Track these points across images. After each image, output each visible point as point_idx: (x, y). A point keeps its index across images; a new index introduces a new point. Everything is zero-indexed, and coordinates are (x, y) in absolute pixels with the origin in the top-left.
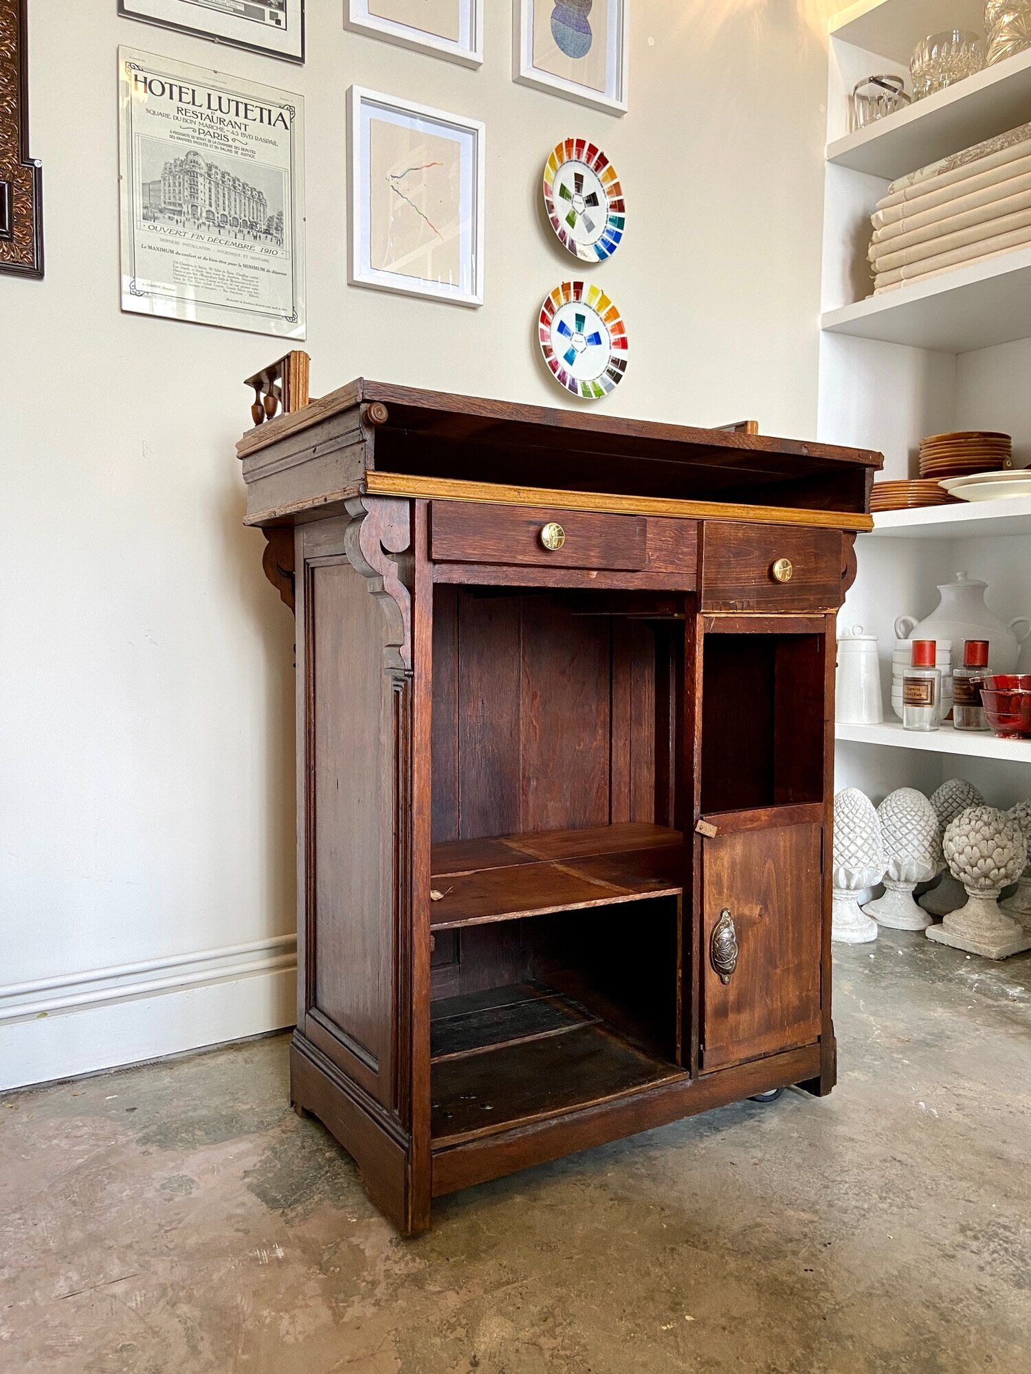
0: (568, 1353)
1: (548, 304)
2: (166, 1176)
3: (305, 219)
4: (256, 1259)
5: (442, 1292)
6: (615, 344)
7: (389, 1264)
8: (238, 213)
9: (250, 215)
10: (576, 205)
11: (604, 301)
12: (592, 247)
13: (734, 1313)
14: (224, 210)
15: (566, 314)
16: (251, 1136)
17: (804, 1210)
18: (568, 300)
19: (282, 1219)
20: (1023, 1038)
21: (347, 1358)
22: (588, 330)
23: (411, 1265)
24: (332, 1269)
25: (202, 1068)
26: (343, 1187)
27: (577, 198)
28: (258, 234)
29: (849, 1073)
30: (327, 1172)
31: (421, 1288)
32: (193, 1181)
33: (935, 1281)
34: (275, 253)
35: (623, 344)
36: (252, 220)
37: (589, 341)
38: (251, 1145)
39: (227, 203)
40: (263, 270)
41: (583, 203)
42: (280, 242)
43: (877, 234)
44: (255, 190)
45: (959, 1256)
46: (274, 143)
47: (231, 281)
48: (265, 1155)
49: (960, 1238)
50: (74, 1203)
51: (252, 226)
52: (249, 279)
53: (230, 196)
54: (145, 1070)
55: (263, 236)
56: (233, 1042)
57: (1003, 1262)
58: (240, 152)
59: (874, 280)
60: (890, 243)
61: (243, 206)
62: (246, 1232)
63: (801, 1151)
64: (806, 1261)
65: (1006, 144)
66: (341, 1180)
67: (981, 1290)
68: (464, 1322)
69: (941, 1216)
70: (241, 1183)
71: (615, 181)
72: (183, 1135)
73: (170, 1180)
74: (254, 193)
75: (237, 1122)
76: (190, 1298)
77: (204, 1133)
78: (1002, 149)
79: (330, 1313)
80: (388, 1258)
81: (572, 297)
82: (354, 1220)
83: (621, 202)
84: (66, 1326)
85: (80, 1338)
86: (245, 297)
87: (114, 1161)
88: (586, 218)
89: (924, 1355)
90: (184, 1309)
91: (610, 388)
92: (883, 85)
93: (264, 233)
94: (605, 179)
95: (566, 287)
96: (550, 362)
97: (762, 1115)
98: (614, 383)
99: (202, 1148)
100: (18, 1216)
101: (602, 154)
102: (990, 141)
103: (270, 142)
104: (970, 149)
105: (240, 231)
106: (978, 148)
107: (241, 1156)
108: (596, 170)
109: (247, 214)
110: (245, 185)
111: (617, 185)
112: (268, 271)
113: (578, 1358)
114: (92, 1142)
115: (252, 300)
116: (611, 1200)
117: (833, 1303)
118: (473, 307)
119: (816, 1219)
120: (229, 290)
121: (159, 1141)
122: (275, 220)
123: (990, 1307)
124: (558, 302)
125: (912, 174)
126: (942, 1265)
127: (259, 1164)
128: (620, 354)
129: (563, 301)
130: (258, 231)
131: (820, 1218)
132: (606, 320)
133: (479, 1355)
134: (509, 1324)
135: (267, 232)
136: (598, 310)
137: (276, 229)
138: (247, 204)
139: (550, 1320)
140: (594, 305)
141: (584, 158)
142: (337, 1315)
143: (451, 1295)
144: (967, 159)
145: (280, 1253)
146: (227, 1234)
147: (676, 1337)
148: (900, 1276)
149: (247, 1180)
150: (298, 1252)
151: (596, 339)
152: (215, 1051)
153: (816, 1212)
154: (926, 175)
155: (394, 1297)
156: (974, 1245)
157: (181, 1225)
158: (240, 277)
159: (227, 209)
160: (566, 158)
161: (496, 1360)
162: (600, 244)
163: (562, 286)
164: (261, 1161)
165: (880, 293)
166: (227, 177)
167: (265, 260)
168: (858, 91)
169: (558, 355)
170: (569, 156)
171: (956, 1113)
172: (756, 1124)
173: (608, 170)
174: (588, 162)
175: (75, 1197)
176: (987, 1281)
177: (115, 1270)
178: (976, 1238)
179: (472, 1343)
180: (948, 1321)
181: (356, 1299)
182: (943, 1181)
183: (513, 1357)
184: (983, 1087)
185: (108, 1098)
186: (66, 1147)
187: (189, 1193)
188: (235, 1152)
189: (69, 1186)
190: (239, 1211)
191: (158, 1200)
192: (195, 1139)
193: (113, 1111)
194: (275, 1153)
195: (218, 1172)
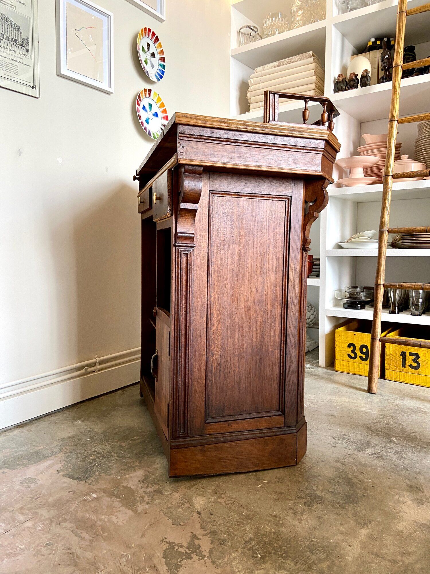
0: (231, 502)
1: (139, 97)
3: (38, 42)
4: (85, 500)
5: (171, 494)
6: (163, 118)
7: (144, 489)
8: (9, 34)
9: (14, 36)
10: (148, 56)
11: (159, 99)
12: (154, 75)
13: (279, 477)
14: (2, 32)
15: (145, 102)
16: (52, 458)
18: (146, 96)
19: (87, 484)
20: (318, 380)
21: (149, 524)
22: (153, 110)
23: (153, 487)
24: (121, 496)
26: (106, 468)
27: (148, 53)
28: (18, 46)
30: (95, 464)
31: (162, 494)
32: (35, 479)
33: (334, 455)
34: (25, 55)
35: (167, 118)
36: (15, 38)
37: (154, 115)
38: (52, 461)
39: (3, 28)
40: (20, 62)
41: (150, 56)
42: (27, 51)
43: (251, 88)
44: (16, 24)
45: (337, 446)
46: (24, 5)
47: (6, 66)
48: (63, 463)
49: (334, 441)
51: (15, 41)
52: (13, 66)
53: (5, 25)
55: (20, 47)
56: (17, 425)
57: (351, 445)
58: (9, 5)
59: (250, 106)
60: (256, 92)
61: (11, 31)
62: (73, 491)
65: (299, 59)
66: (103, 466)
67: (349, 454)
68: (186, 501)
69: (325, 435)
70: (58, 475)
71: (161, 49)
74: (16, 26)
75: (41, 454)
76: (65, 520)
77: (27, 460)
78: (298, 61)
79: (130, 511)
80: (142, 488)
81: (148, 96)
82: (119, 478)
83: (164, 58)
84: (12, 543)
85: (23, 546)
86: (12, 74)
88: (151, 62)
89: (344, 476)
90: (65, 525)
92: (251, 29)
93: (21, 45)
94: (158, 47)
95: (145, 90)
96: (141, 122)
99: (31, 466)
101: (157, 37)
102: (293, 57)
103: (23, 3)
104: (286, 59)
105: (10, 43)
106: (289, 59)
108: (155, 43)
109: (13, 36)
110: (11, 21)
111: (162, 50)
112: (22, 63)
113: (235, 503)
115: (15, 76)
117: (308, 467)
118: (108, 93)
120: (5, 70)
121: (7, 467)
122: (25, 40)
123: (354, 458)
124: (143, 97)
125: (264, 66)
126: (333, 449)
129: (144, 96)
130: (18, 44)
132: (160, 107)
133: (199, 510)
134: (204, 498)
135: (22, 45)
136: (157, 103)
137: (26, 44)
138: (13, 30)
139: (218, 493)
140: (155, 100)
141: (150, 37)
142: (135, 511)
143: (175, 494)
144: (285, 63)
145: (94, 496)
146: (66, 494)
147: (264, 488)
150: (102, 494)
151: (156, 115)
152: (9, 430)
154: (269, 67)
155: (153, 500)
156: (340, 442)
157: (41, 496)
158: (10, 65)
159: (3, 31)
160: (144, 36)
161: (206, 510)
162: (157, 74)
163: (144, 90)
165: (253, 111)
166: (3, 16)
167: (21, 58)
168: (242, 30)
169: (143, 119)
170: (145, 35)
171: (311, 405)
173: (159, 44)
174: (152, 39)
176: (349, 451)
177: (22, 518)
179: (194, 507)
180: (345, 465)
181: (138, 504)
183: (212, 508)
184: (315, 396)
187: (36, 483)
188: (47, 465)
190: (65, 485)
191: (23, 488)
192: (24, 463)
194: (66, 462)
195: (45, 473)
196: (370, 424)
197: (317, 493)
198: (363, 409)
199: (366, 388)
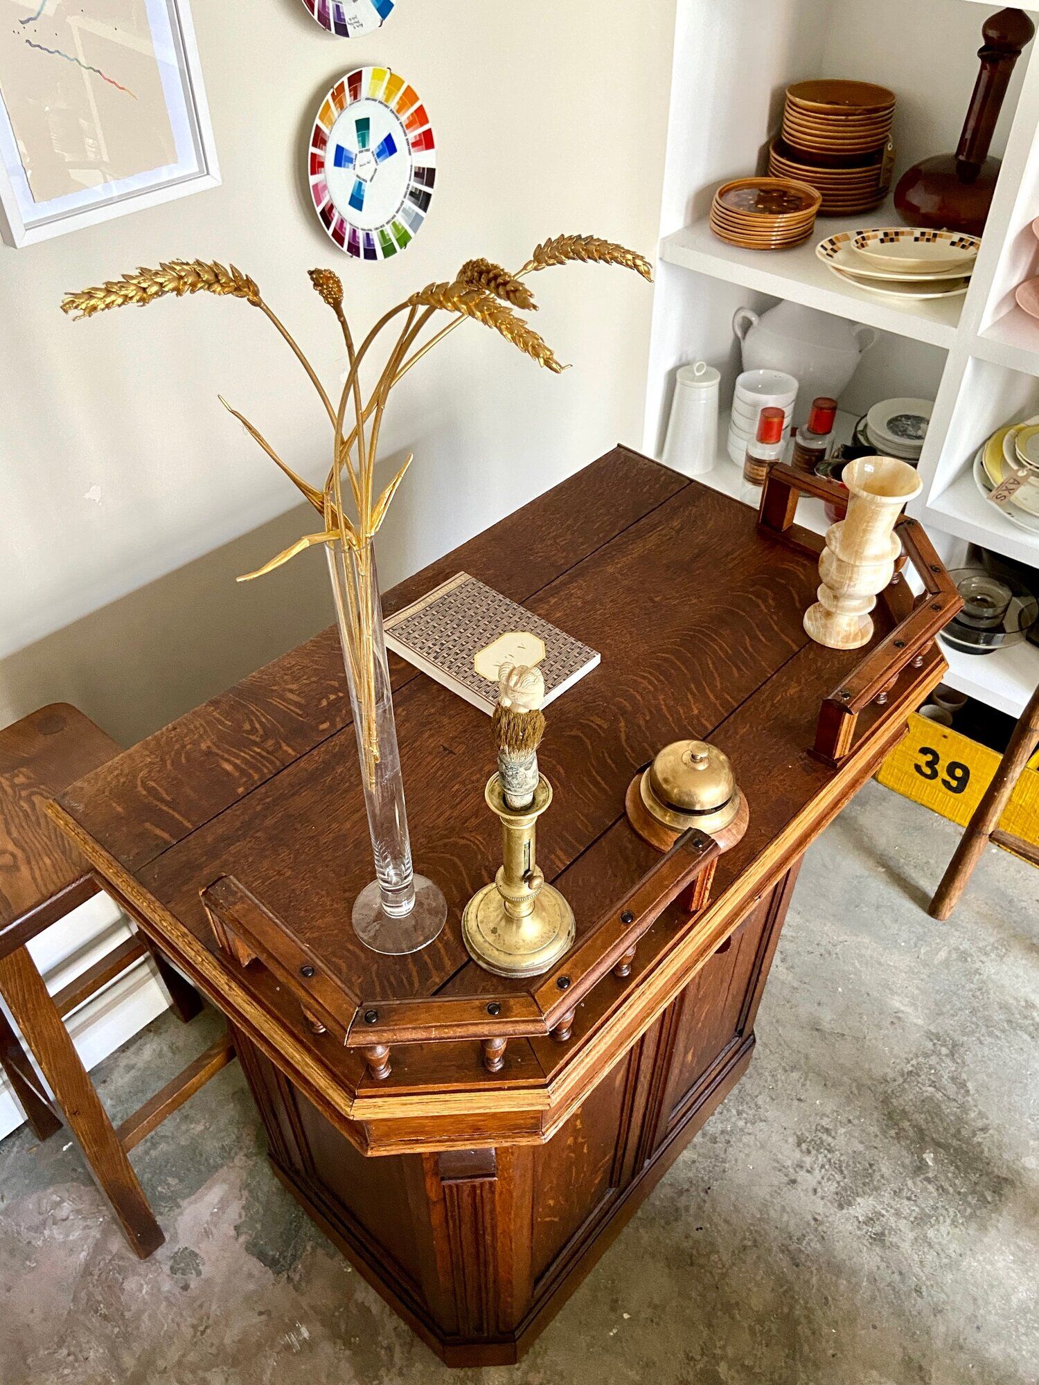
4: (289, 1348)
6: (415, 144)
11: (395, 81)
13: (656, 1301)
16: (223, 1172)
18: (342, 109)
19: (291, 1286)
22: (376, 138)
24: (353, 1340)
25: (133, 1073)
32: (196, 1255)
33: (785, 1217)
35: (426, 141)
37: (380, 154)
38: (225, 1187)
45: (799, 1179)
48: (244, 1198)
49: (798, 1155)
50: (105, 1317)
57: (829, 1179)
62: (267, 1313)
64: (697, 1217)
67: (815, 1220)
70: (238, 1246)
72: (160, 1189)
75: (201, 1155)
77: (177, 1181)
81: (349, 103)
82: (350, 1270)
89: (786, 1310)
91: (416, 222)
95: (337, 95)
96: (334, 230)
98: (421, 212)
99: (184, 1203)
100: (65, 1351)
107: (223, 1204)
114: (81, 1224)
117: (720, 1266)
119: (695, 1157)
123: (823, 1239)
124: (330, 125)
126: (789, 1195)
127: (244, 1214)
128: (425, 159)
129: (336, 117)
131: (699, 1155)
132: (399, 111)
136: (387, 100)
140: (380, 95)
145: (305, 1333)
146: (254, 1320)
147: (621, 1342)
148: (760, 1220)
149: (242, 1239)
150: (319, 1327)
151: (389, 146)
155: (410, 1360)
156: (808, 1160)
157: (210, 1322)
164: (243, 1208)
175: (103, 1309)
176: (820, 1207)
178: (809, 1152)
180: (797, 1266)
181: (383, 1372)
182: (781, 1076)
185: (65, 1148)
186: (60, 1238)
187: (199, 1273)
188: (216, 1201)
189: (90, 1295)
190: (251, 1286)
191: (177, 1291)
192: (172, 1192)
193: (80, 1170)
194: (250, 1191)
195: (212, 1234)
196: (895, 1080)
197: (720, 1370)
198: (896, 1003)
199: (931, 890)
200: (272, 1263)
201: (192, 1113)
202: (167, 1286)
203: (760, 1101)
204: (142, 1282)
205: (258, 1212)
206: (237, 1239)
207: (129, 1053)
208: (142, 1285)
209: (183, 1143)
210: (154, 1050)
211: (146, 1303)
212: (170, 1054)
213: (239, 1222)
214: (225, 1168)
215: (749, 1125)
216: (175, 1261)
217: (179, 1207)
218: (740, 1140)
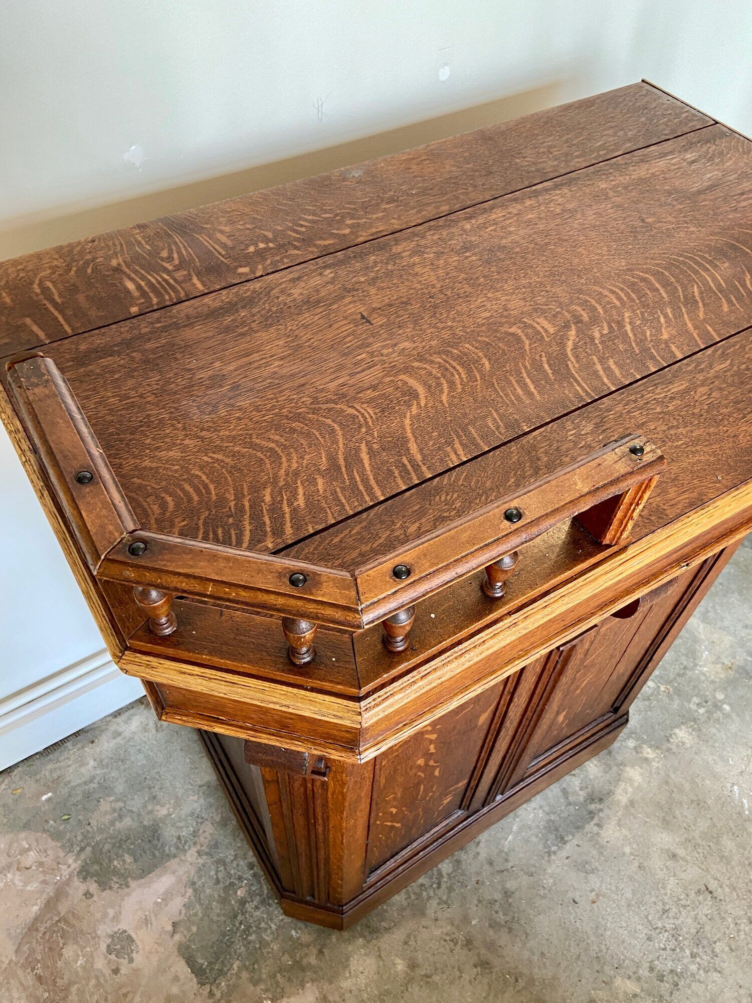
2: (109, 932)
16: (175, 864)
17: (629, 978)
25: (119, 740)
26: (256, 949)
29: (677, 731)
30: (241, 924)
32: (133, 941)
38: (172, 880)
48: (188, 895)
50: (40, 979)
54: (69, 744)
63: (631, 878)
66: (253, 937)
69: (738, 984)
70: (171, 943)
72: (115, 863)
73: (112, 936)
75: (158, 840)
77: (132, 860)
87: (63, 908)
97: (601, 814)
99: (133, 884)
107: (167, 897)
114: (41, 877)
116: (475, 966)
121: (96, 873)
127: (183, 912)
131: (642, 990)
149: (177, 937)
153: (639, 979)
164: (184, 905)
172: (596, 829)
175: (39, 969)
185: (44, 798)
186: (19, 884)
187: (131, 960)
188: (162, 891)
189: (32, 951)
190: (175, 990)
191: (107, 972)
192: (126, 869)
193: (52, 822)
194: (195, 890)
195: (151, 924)
200: (198, 971)
201: (160, 795)
202: (100, 963)
203: (718, 947)
204: (80, 954)
205: (196, 915)
206: (172, 936)
207: (119, 720)
208: (78, 956)
209: (145, 823)
210: (142, 723)
211: (77, 976)
212: (154, 731)
213: (176, 919)
214: (177, 859)
215: (701, 972)
216: (113, 940)
217: (128, 886)
218: (689, 986)
